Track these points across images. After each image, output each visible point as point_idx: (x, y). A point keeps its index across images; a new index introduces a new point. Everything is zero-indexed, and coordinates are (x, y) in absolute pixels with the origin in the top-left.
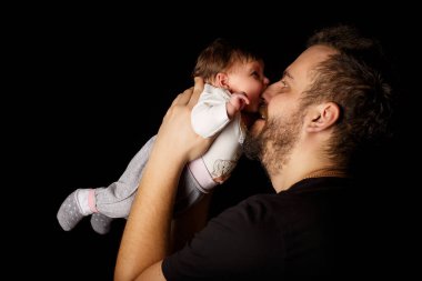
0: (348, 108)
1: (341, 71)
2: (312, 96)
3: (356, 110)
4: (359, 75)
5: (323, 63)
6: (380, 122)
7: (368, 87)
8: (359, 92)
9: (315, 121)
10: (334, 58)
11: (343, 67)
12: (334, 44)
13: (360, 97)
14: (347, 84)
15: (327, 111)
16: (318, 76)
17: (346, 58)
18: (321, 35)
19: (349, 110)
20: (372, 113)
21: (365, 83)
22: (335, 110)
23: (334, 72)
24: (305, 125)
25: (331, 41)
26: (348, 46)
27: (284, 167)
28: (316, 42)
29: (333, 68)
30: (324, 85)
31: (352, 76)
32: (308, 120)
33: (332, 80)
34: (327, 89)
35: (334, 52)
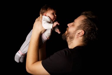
0: (86, 32)
1: (86, 23)
2: (79, 28)
3: (88, 33)
4: (90, 25)
5: (82, 20)
6: (94, 36)
7: (92, 28)
8: (90, 29)
9: (78, 34)
10: (85, 19)
11: (87, 22)
12: (86, 16)
13: (90, 30)
14: (87, 26)
15: (82, 32)
16: (81, 23)
17: (88, 20)
18: (84, 13)
19: (87, 32)
20: (92, 34)
21: (91, 27)
22: (83, 32)
23: (85, 23)
24: (76, 35)
25: (86, 15)
26: (89, 17)
27: (72, 44)
28: (82, 14)
29: (84, 22)
30: (82, 26)
31: (89, 24)
32: (77, 34)
33: (84, 25)
34: (82, 27)
35: (86, 18)
